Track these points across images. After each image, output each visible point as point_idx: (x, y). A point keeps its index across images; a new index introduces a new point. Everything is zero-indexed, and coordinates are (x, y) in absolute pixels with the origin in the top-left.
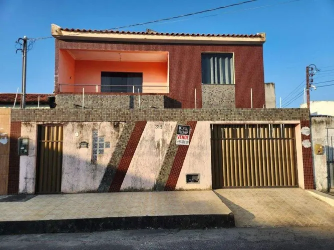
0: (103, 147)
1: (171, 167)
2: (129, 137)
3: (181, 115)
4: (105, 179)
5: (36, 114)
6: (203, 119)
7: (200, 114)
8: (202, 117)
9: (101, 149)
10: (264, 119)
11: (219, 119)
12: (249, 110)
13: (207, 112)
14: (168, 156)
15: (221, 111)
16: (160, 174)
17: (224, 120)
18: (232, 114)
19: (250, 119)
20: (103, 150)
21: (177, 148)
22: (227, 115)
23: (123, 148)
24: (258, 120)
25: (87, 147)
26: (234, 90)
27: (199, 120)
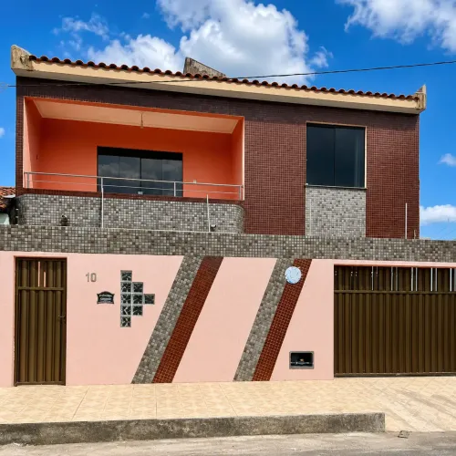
0: (141, 302)
1: (265, 339)
2: (190, 285)
3: (284, 248)
4: (146, 361)
5: (13, 236)
6: (323, 255)
7: (317, 246)
8: (321, 252)
9: (139, 305)
10: (426, 259)
11: (350, 255)
12: (401, 242)
13: (328, 244)
14: (260, 320)
15: (353, 242)
16: (245, 351)
17: (358, 259)
18: (372, 248)
19: (401, 258)
20: (141, 308)
21: (276, 307)
22: (363, 250)
23: (178, 305)
24: (416, 260)
25: (112, 301)
26: (364, 200)
27: (315, 258)
